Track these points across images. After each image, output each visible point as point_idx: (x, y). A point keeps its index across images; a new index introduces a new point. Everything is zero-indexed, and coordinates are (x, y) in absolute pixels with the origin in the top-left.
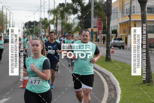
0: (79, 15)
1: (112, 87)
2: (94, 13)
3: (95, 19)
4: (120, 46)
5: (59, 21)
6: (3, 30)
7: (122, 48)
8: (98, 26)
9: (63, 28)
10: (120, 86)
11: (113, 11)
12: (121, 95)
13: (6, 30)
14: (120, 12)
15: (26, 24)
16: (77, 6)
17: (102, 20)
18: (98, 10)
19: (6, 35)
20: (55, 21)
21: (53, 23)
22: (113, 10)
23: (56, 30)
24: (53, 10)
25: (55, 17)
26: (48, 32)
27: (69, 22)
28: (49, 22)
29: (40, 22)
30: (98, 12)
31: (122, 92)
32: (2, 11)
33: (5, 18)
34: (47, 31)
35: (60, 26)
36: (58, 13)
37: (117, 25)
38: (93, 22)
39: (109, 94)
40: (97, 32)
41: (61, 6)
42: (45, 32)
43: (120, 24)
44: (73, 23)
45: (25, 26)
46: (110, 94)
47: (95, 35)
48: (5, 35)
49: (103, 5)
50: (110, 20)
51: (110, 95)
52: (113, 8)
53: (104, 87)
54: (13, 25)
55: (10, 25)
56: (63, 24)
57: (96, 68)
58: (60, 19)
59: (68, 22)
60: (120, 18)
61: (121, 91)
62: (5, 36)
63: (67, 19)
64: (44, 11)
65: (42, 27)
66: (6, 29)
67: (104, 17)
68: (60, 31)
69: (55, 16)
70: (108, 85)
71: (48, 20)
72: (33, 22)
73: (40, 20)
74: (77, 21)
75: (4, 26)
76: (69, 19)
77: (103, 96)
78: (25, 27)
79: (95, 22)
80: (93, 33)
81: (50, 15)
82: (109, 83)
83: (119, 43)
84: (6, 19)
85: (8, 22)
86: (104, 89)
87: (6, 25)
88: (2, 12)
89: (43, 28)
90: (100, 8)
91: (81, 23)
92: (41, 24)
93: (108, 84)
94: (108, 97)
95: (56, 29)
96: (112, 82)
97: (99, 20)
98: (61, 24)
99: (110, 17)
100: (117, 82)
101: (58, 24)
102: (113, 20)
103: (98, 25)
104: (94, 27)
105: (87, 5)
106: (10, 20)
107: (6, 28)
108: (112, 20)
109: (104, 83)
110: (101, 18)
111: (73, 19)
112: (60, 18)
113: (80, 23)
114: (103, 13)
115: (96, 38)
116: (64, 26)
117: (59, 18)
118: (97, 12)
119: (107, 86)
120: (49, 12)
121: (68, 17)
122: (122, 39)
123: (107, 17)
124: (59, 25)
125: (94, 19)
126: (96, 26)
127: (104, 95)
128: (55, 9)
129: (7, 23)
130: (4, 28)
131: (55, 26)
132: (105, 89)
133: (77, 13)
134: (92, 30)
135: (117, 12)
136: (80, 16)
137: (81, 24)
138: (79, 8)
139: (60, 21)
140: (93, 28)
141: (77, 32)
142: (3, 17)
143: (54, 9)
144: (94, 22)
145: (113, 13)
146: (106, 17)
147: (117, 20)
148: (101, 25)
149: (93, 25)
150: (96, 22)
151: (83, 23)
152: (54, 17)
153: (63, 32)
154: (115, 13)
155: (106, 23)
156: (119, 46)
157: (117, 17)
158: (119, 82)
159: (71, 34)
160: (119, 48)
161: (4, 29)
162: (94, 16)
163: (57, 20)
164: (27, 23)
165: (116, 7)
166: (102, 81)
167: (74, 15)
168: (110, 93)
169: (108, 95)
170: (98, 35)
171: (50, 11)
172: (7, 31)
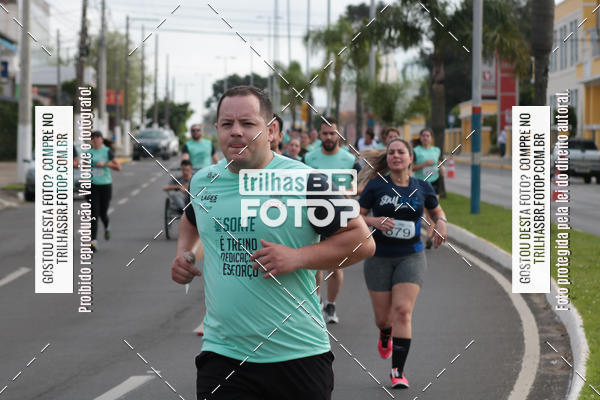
0: (428, 49)
1: (556, 335)
2: (484, 42)
3: (491, 65)
4: (588, 171)
5: (348, 76)
6: (129, 109)
7: (594, 179)
8: (499, 95)
9: (362, 103)
10: (587, 327)
11: (558, 36)
12: (589, 363)
13: (143, 110)
14: (589, 37)
15: (218, 88)
16: (418, 16)
17: (517, 70)
18: (499, 32)
19: (143, 128)
20: (332, 76)
21: (322, 83)
22: (561, 30)
23: (336, 111)
24: (323, 30)
25: (332, 61)
26: (303, 118)
27: (386, 79)
28: (309, 77)
29: (272, 77)
30: (501, 40)
31: (592, 351)
32: (127, 36)
33: (136, 65)
34: (299, 111)
35: (349, 93)
36: (344, 41)
37: (576, 91)
38: (480, 80)
39: (541, 360)
40: (495, 116)
41: (356, 16)
42: (290, 117)
43: (588, 85)
44: (401, 80)
45: (215, 95)
46: (546, 360)
47: (486, 130)
48: (138, 128)
49: (520, 10)
50: (547, 71)
51: (545, 364)
52: (558, 24)
53: (522, 333)
54: (167, 88)
55: (156, 89)
56: (361, 85)
57: (492, 257)
58: (350, 68)
59: (382, 78)
60: (586, 63)
61: (590, 349)
62: (138, 132)
63: (378, 66)
64: (289, 37)
65: (279, 97)
66: (142, 105)
67: (524, 58)
68: (350, 113)
69: (332, 55)
70: (538, 325)
71: (304, 69)
72: (248, 78)
73: (272, 72)
74: (419, 74)
75: (133, 93)
76: (387, 65)
77: (519, 368)
78: (214, 99)
79: (487, 76)
80: (482, 121)
81: (311, 52)
82: (542, 315)
83: (583, 160)
84: (143, 68)
85: (149, 79)
86: (523, 339)
87: (139, 90)
88: (124, 41)
89: (283, 103)
90: (509, 21)
91: (433, 83)
92: (277, 87)
93: (537, 320)
94: (538, 373)
95: (334, 105)
96: (553, 314)
97: (503, 71)
98: (354, 87)
99: (547, 59)
100: (574, 311)
101: (344, 87)
102: (562, 68)
103: (503, 90)
104: (485, 98)
105: (457, 13)
106: (156, 70)
107: (139, 100)
108: (556, 70)
109: (523, 318)
110: (512, 61)
111: (401, 66)
112: (350, 62)
113: (430, 81)
114: (520, 44)
115: (494, 141)
116: (365, 95)
117: (347, 63)
118: (495, 37)
119: (536, 331)
120: (306, 39)
121: (383, 60)
122: (597, 143)
123: (537, 58)
124: (347, 90)
125: (486, 68)
126: (491, 92)
127: (523, 365)
128: (332, 29)
129: (146, 82)
130: (134, 102)
131: (331, 92)
132: (525, 341)
133: (417, 44)
134: (476, 111)
135: (577, 40)
136: (428, 53)
137: (435, 86)
138: (425, 24)
139: (352, 74)
140: (480, 104)
141: (418, 115)
142: (130, 59)
143: (329, 26)
144: (484, 77)
145: (558, 43)
146: (533, 59)
147: (574, 68)
148: (514, 90)
149: (478, 91)
150: (491, 77)
151: (441, 82)
152: (328, 58)
153: (364, 116)
154: (569, 43)
155: (533, 81)
156: (582, 171)
157: (577, 56)
158: (581, 312)
159: (394, 123)
160: (581, 180)
161: (134, 107)
162: (486, 55)
163: (338, 71)
164: (221, 82)
165: (572, 20)
166: (514, 308)
167: (406, 48)
168: (548, 356)
169: (540, 365)
170: (502, 128)
171: (313, 35)
172: (145, 113)
